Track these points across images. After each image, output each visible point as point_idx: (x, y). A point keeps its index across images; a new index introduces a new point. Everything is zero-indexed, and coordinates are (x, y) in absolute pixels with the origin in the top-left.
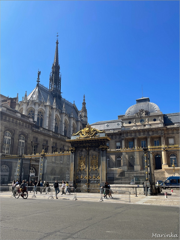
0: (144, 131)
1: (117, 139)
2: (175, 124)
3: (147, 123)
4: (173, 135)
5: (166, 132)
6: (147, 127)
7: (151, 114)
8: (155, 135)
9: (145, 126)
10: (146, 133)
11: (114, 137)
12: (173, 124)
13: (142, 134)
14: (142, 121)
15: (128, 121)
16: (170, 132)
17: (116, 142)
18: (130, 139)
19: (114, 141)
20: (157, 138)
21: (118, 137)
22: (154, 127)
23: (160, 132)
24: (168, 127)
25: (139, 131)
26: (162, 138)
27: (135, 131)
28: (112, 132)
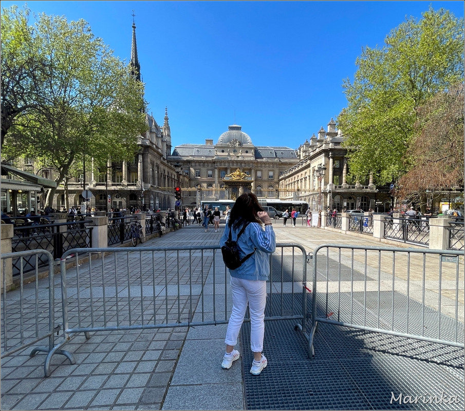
0: (237, 162)
1: (209, 168)
2: (264, 159)
3: (239, 155)
4: (261, 169)
5: (256, 165)
6: (240, 159)
7: (244, 145)
8: (247, 167)
9: (238, 157)
10: (239, 164)
11: (206, 164)
12: (262, 158)
13: (235, 164)
14: (235, 151)
15: (222, 149)
16: (259, 165)
17: (208, 170)
18: (223, 168)
19: (206, 168)
20: (247, 169)
21: (210, 165)
22: (246, 159)
23: (251, 164)
24: (259, 160)
25: (233, 162)
26: (253, 171)
27: (229, 162)
28: (203, 159)
